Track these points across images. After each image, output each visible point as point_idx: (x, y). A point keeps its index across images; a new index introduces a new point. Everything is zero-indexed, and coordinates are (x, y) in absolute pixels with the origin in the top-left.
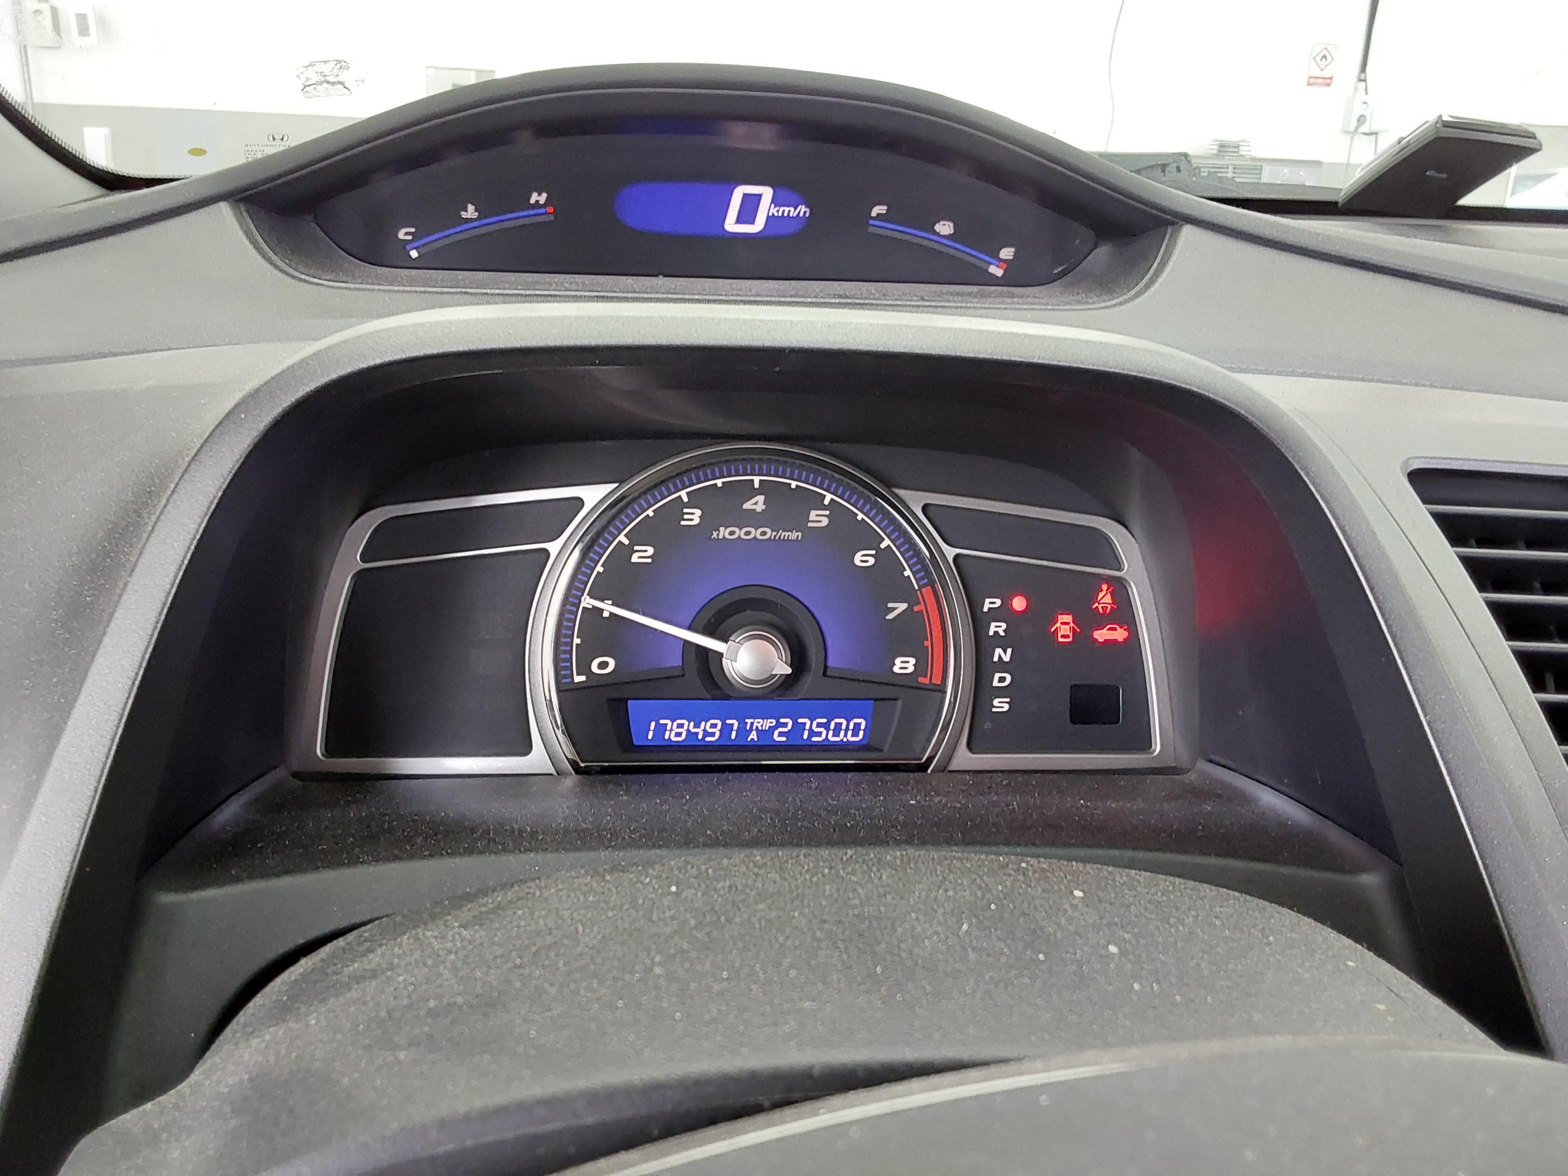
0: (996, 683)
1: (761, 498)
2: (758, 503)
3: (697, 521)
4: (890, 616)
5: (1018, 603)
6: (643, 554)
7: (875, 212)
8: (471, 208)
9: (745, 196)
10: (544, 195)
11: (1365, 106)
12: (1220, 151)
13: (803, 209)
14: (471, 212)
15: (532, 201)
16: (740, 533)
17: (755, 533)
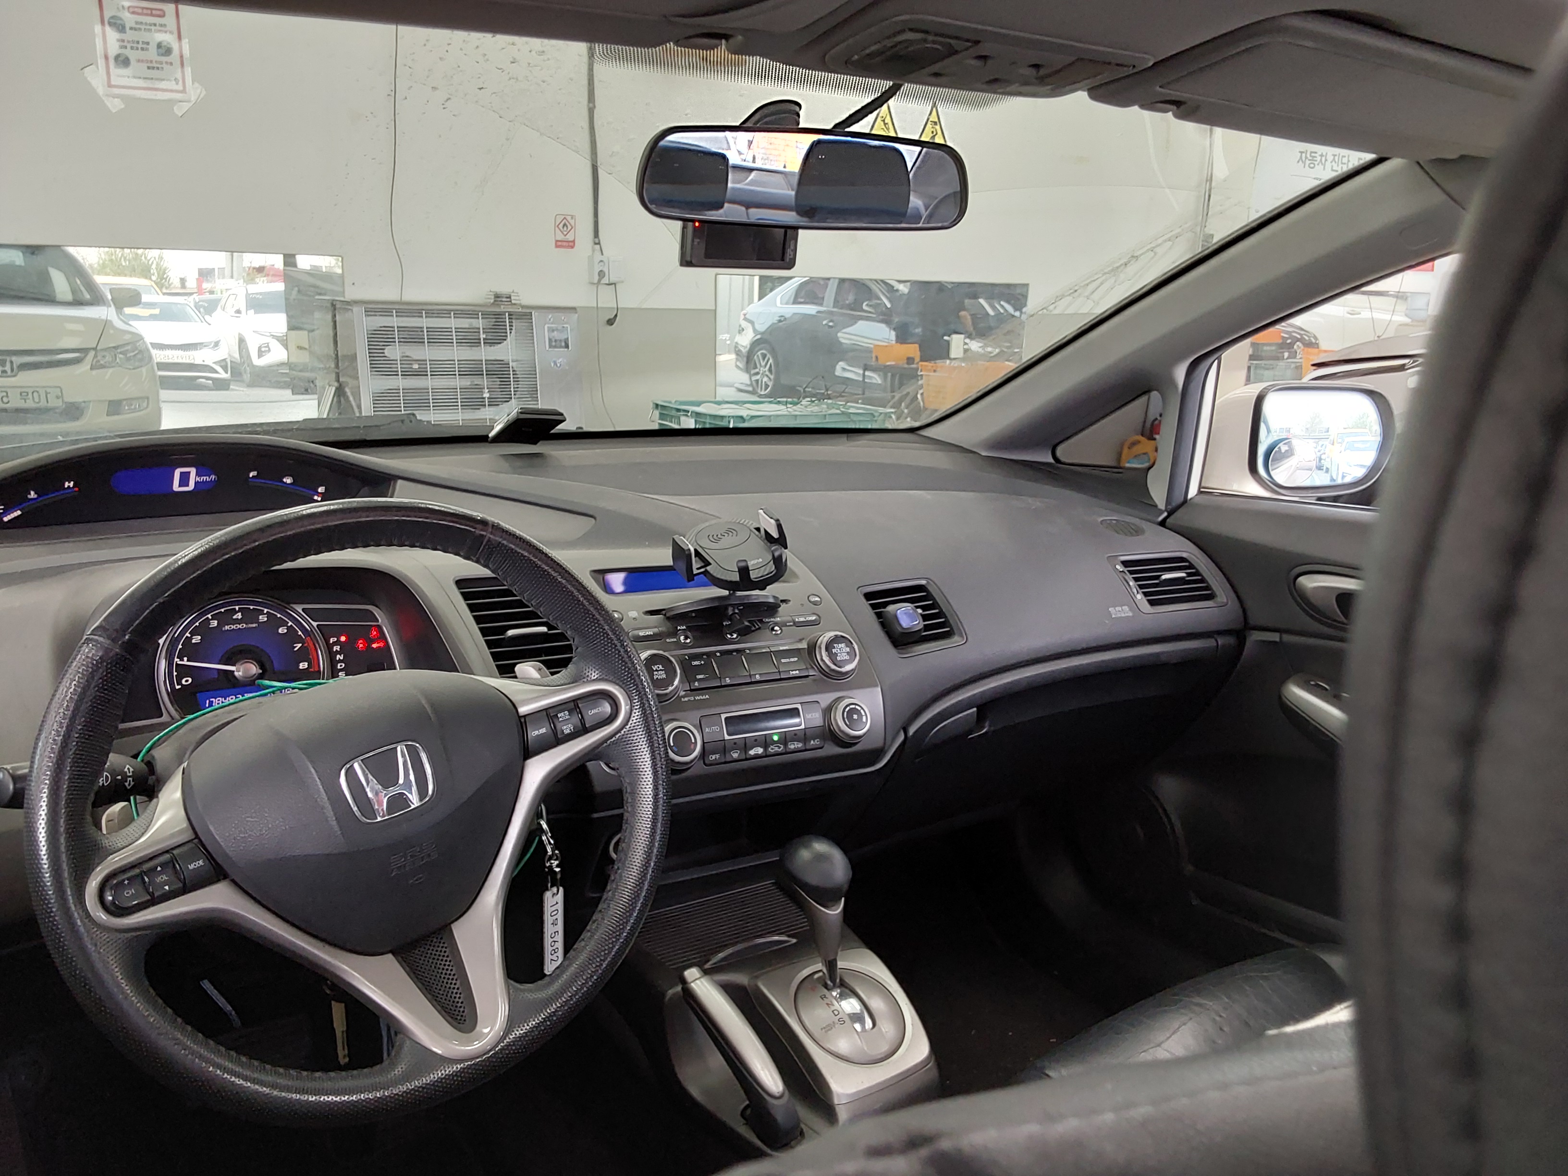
0: (339, 667)
1: (240, 614)
2: (239, 616)
3: (216, 625)
4: (296, 649)
5: (343, 639)
6: (196, 639)
7: (251, 475)
8: (32, 493)
9: (181, 473)
10: (72, 483)
11: (602, 264)
12: (495, 301)
13: (213, 477)
14: (33, 495)
15: (66, 486)
16: (233, 627)
17: (239, 626)
